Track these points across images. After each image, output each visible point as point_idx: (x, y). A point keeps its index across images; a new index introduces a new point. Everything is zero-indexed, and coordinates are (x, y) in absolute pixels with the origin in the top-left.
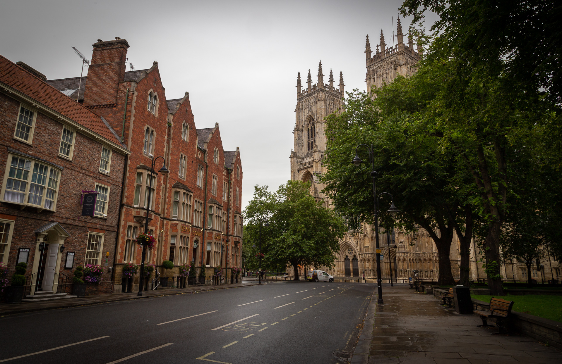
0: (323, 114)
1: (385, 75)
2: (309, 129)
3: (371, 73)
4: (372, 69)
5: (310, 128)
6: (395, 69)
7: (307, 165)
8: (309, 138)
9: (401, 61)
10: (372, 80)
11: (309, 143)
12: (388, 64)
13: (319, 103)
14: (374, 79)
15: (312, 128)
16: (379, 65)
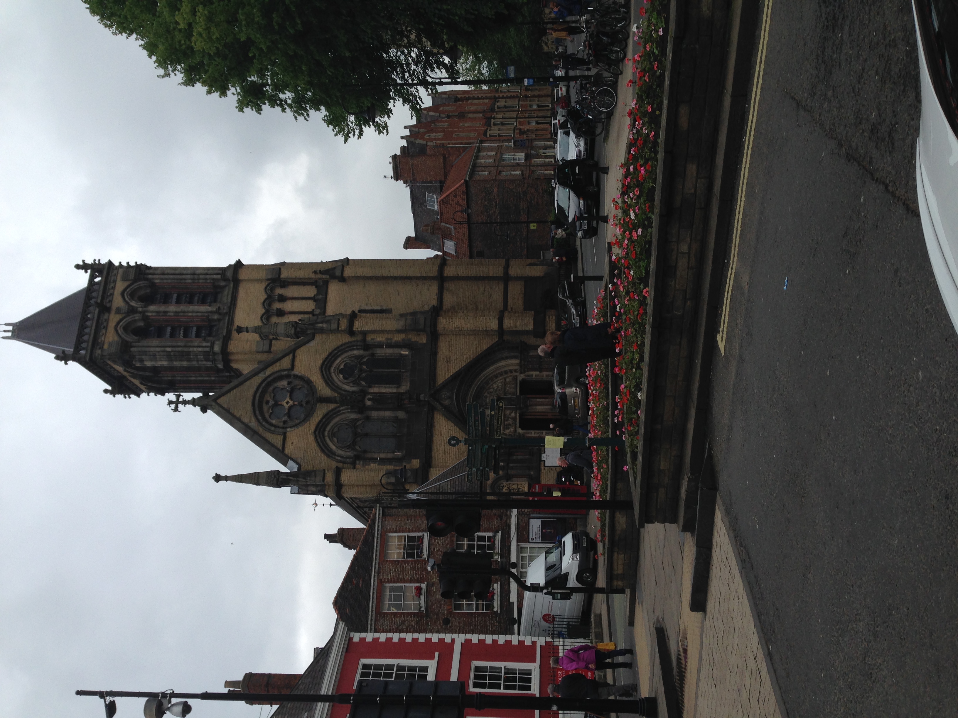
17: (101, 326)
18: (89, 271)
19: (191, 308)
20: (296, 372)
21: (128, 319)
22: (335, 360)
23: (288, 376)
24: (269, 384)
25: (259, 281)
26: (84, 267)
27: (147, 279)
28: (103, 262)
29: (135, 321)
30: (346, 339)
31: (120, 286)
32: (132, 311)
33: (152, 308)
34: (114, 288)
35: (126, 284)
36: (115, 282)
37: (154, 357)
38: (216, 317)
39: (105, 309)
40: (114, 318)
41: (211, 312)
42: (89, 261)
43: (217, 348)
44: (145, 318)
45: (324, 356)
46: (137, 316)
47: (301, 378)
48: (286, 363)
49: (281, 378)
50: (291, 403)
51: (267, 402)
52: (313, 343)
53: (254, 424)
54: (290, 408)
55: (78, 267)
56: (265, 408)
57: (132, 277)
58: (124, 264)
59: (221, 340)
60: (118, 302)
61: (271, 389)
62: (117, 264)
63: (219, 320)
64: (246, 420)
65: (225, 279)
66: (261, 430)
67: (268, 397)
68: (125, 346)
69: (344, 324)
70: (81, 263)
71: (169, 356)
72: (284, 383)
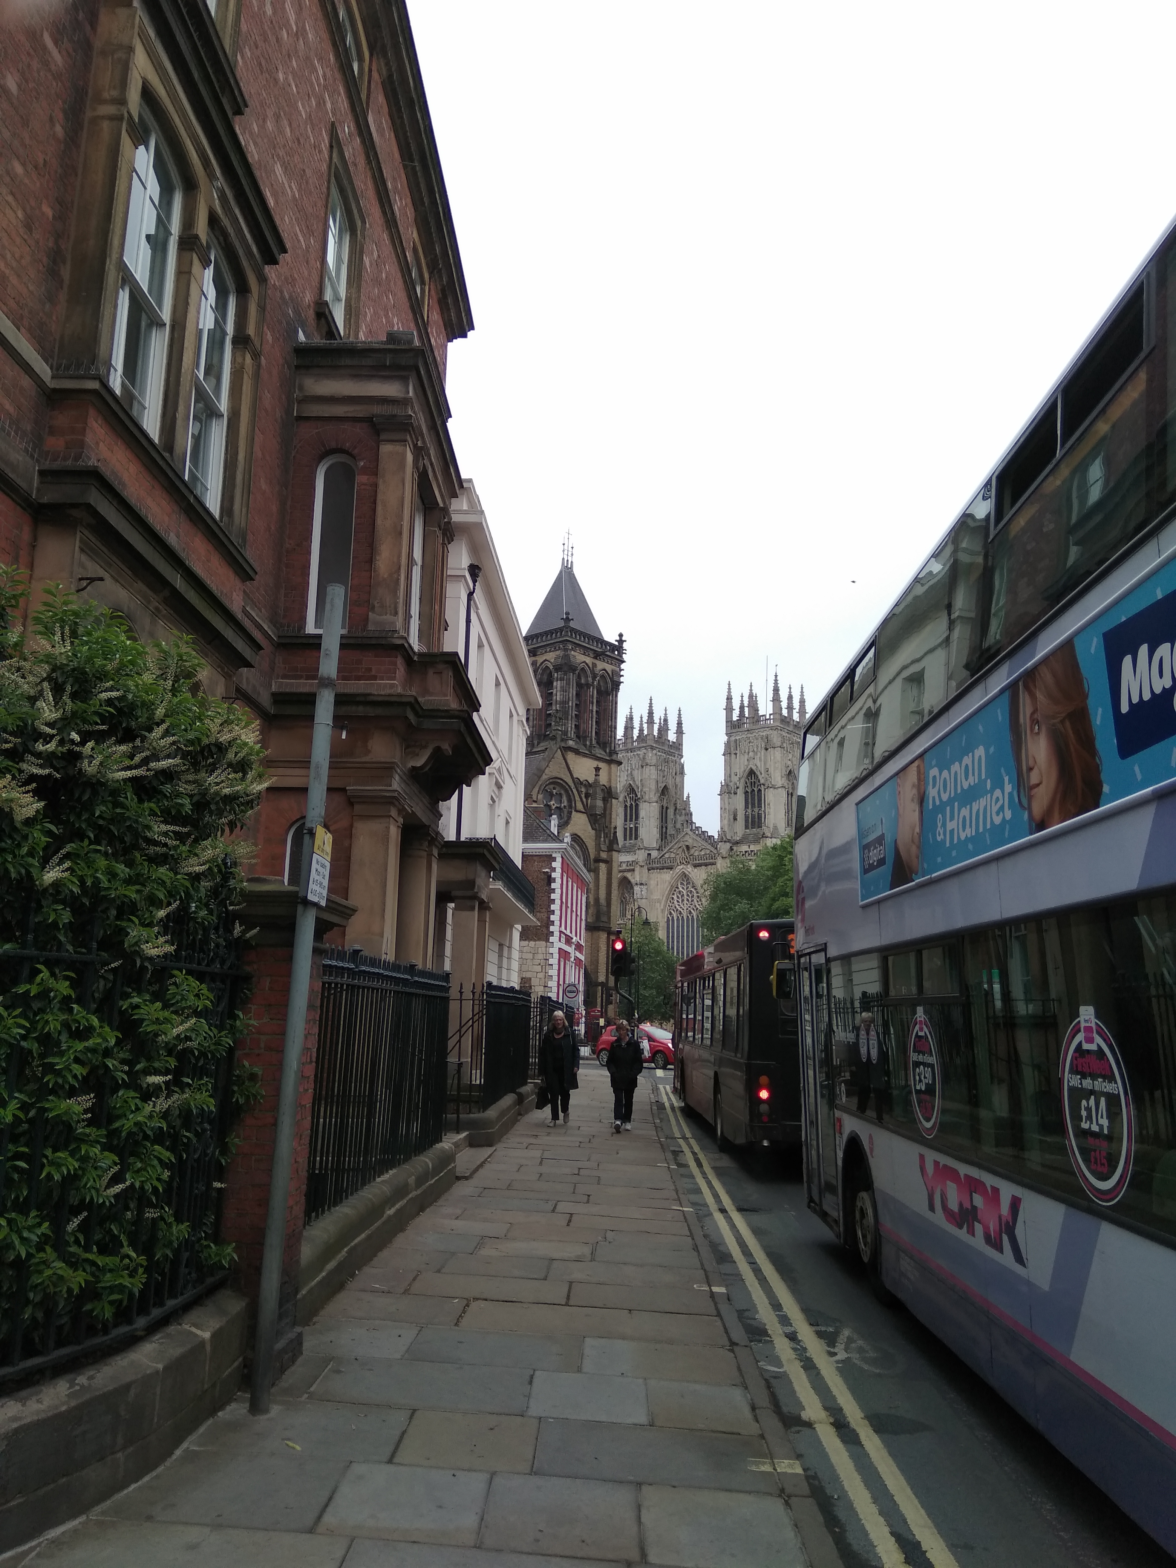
0: (653, 787)
1: (751, 754)
2: (626, 806)
3: (732, 744)
4: (733, 738)
5: (628, 805)
6: (767, 749)
7: (624, 867)
8: (626, 820)
9: (775, 740)
10: (733, 756)
11: (625, 829)
12: (757, 739)
13: (647, 770)
14: (736, 754)
15: (631, 804)
16: (744, 736)
17: (586, 650)
18: (617, 643)
19: (594, 723)
20: (574, 813)
21: (589, 672)
22: (579, 845)
23: (570, 807)
24: (566, 791)
25: (610, 780)
26: (621, 641)
27: (612, 690)
28: (624, 655)
29: (587, 677)
30: (592, 856)
31: (609, 668)
32: (594, 678)
33: (595, 692)
34: (608, 663)
35: (610, 673)
36: (611, 664)
37: (563, 690)
38: (588, 743)
39: (597, 655)
40: (589, 660)
41: (591, 740)
42: (625, 645)
43: (571, 743)
44: (588, 685)
45: (582, 837)
46: (590, 679)
47: (569, 818)
48: (580, 806)
49: (569, 801)
50: (554, 807)
51: (554, 789)
52: (590, 828)
53: (544, 777)
54: (549, 806)
55: (621, 635)
56: (552, 786)
57: (615, 678)
58: (622, 673)
59: (576, 747)
60: (601, 665)
61: (562, 792)
62: (623, 666)
63: (585, 745)
64: (547, 771)
65: (610, 754)
66: (540, 783)
67: (558, 788)
68: (572, 668)
69: (604, 855)
70: (624, 639)
71: (564, 703)
72: (565, 803)
